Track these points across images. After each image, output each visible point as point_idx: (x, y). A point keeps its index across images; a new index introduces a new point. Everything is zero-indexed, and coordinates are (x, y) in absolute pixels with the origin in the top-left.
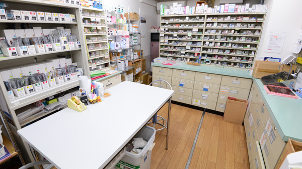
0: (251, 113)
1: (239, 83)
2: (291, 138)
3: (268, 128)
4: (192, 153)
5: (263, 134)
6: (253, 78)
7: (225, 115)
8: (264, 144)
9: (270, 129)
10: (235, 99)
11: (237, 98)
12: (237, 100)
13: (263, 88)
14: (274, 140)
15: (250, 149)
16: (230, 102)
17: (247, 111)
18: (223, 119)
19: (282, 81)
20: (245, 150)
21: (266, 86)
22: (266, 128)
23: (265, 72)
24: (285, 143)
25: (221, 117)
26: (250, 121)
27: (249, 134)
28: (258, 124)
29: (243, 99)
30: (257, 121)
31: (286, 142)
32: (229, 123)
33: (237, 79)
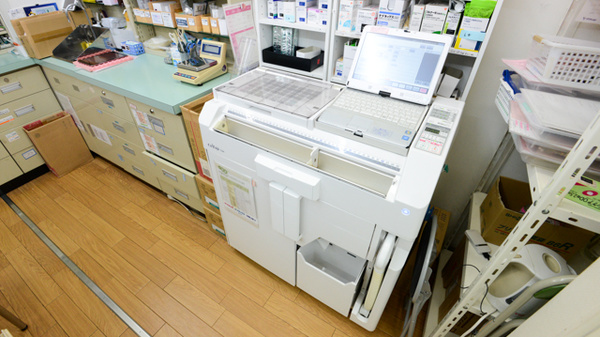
0: (92, 126)
1: (17, 86)
2: (182, 104)
3: (141, 120)
4: (76, 270)
5: (142, 134)
6: (38, 62)
7: (51, 165)
8: (155, 145)
9: (146, 119)
10: (40, 124)
11: (42, 119)
12: (45, 122)
13: (77, 67)
14: (163, 127)
15: (142, 172)
16: (37, 135)
17: (82, 129)
18: (56, 176)
19: (89, 45)
20: (137, 182)
21: (76, 63)
22: (139, 123)
23: (50, 38)
24: (179, 117)
25: (46, 176)
26: (103, 139)
27: (121, 157)
28: (120, 128)
29: (54, 114)
30: (115, 126)
31: (180, 114)
32: (73, 172)
33: (7, 80)
